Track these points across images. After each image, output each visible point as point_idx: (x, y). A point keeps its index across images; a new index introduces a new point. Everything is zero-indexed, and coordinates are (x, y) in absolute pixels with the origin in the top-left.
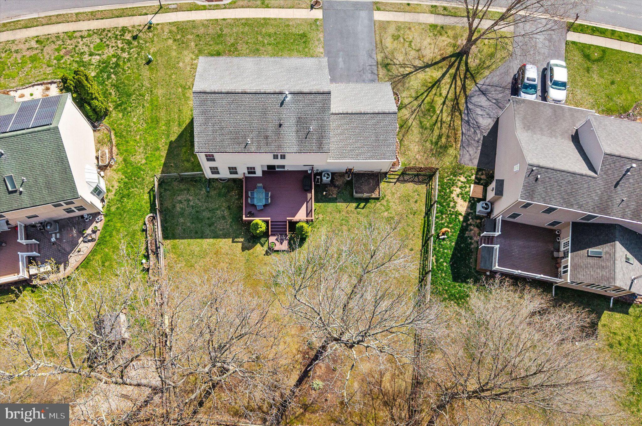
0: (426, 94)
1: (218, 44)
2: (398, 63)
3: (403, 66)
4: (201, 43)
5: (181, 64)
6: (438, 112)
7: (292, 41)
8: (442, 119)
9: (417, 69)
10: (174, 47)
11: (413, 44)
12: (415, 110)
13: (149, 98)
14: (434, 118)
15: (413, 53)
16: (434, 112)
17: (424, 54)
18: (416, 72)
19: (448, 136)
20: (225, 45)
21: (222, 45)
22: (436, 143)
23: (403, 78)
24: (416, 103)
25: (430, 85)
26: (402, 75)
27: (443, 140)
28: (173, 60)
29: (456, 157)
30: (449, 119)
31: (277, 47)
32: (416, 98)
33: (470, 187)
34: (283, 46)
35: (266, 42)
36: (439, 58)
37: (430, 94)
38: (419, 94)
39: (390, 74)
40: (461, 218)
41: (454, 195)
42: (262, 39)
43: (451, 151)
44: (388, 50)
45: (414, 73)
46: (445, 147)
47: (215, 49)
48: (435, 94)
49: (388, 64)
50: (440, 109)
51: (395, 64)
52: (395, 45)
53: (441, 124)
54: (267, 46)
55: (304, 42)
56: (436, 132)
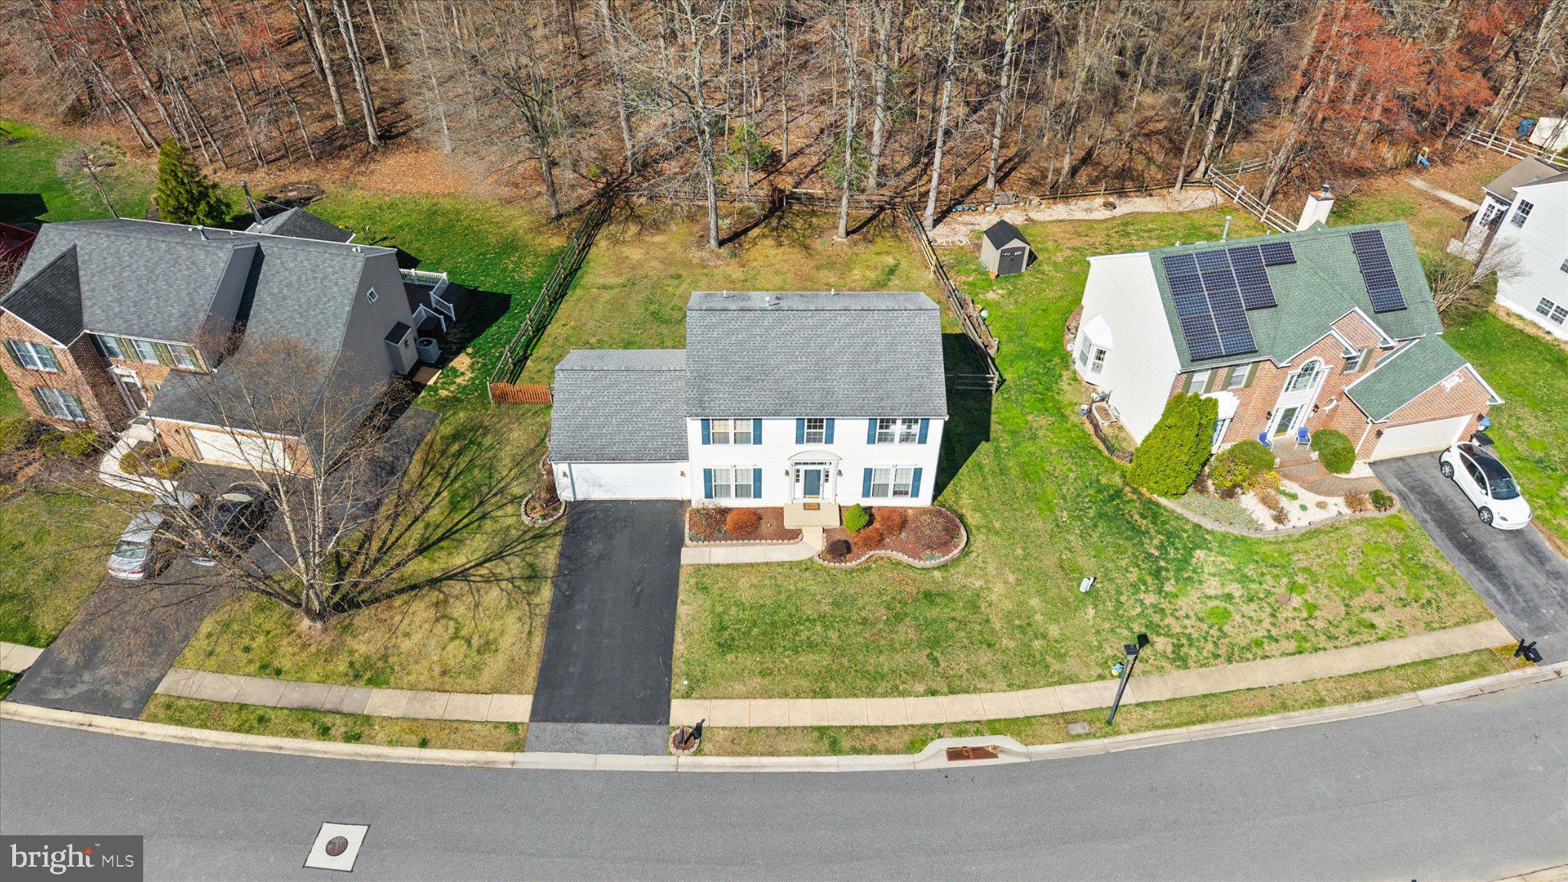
0: (461, 525)
1: (934, 621)
2: (504, 584)
3: (493, 579)
4: (978, 628)
5: (1012, 578)
6: (445, 494)
7: (755, 631)
8: (443, 481)
9: (463, 575)
10: (1038, 617)
11: (451, 630)
12: (495, 495)
13: (1059, 514)
14: (457, 485)
15: (458, 610)
16: (454, 494)
17: (433, 610)
18: (467, 566)
19: (443, 453)
20: (916, 619)
21: (925, 618)
22: (471, 442)
23: (501, 552)
24: (487, 508)
25: (443, 544)
26: (501, 558)
27: (455, 448)
28: (1033, 590)
29: (442, 422)
30: (429, 480)
31: (790, 615)
32: (484, 516)
33: (435, 383)
34: (776, 618)
35: (819, 628)
36: (398, 601)
37: (450, 526)
38: (476, 524)
39: (530, 559)
40: (470, 350)
41: (469, 375)
42: (830, 633)
43: (447, 430)
44: (519, 614)
45: (473, 564)
46: (456, 437)
47: (938, 609)
48: (438, 526)
49: (530, 578)
50: (439, 498)
51: (512, 580)
52: (497, 625)
53: (448, 473)
54: (816, 616)
55: (724, 628)
56: (463, 461)
